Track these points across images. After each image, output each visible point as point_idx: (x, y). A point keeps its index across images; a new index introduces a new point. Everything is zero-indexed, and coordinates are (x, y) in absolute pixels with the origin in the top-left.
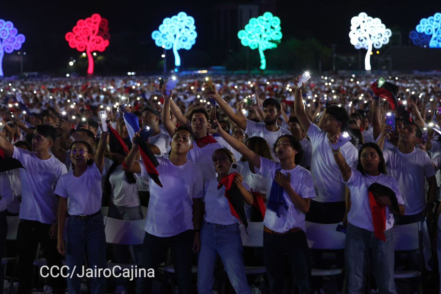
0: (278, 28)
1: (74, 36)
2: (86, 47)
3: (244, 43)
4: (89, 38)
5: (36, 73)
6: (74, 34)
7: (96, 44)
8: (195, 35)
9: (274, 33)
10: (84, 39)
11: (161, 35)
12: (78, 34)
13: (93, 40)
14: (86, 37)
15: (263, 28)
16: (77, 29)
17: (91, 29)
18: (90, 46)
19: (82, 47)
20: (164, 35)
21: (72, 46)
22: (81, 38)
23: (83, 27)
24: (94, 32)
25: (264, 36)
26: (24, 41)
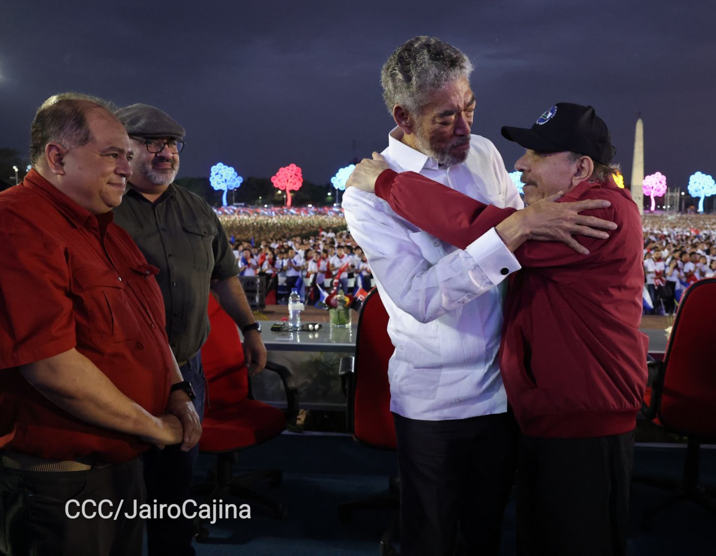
1: (278, 179)
2: (286, 187)
4: (288, 181)
5: (243, 204)
6: (277, 177)
7: (293, 185)
10: (284, 181)
11: (338, 180)
12: (280, 178)
13: (291, 182)
14: (286, 180)
16: (279, 174)
17: (289, 175)
18: (289, 187)
19: (283, 187)
20: (339, 181)
21: (276, 186)
22: (282, 181)
23: (284, 173)
24: (291, 177)
26: (242, 181)
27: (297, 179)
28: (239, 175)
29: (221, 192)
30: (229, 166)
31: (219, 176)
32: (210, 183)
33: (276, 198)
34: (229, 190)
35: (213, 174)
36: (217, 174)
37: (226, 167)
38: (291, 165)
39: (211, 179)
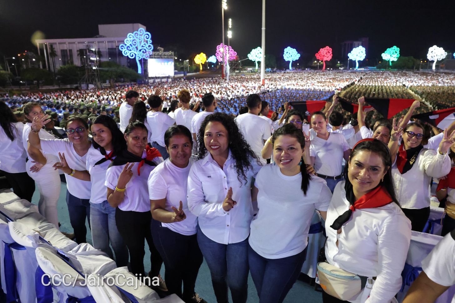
0: (398, 52)
2: (323, 59)
3: (384, 58)
4: (324, 55)
7: (327, 58)
8: (365, 55)
9: (396, 54)
10: (322, 56)
11: (351, 55)
12: (320, 54)
13: (326, 56)
15: (392, 52)
16: (320, 52)
17: (325, 52)
18: (325, 59)
21: (318, 58)
23: (322, 51)
25: (392, 55)
26: (300, 56)
27: (329, 54)
28: (298, 53)
29: (289, 62)
30: (293, 48)
31: (288, 53)
32: (283, 57)
33: (313, 65)
34: (293, 61)
35: (285, 53)
36: (287, 53)
37: (292, 49)
38: (326, 47)
39: (284, 55)
